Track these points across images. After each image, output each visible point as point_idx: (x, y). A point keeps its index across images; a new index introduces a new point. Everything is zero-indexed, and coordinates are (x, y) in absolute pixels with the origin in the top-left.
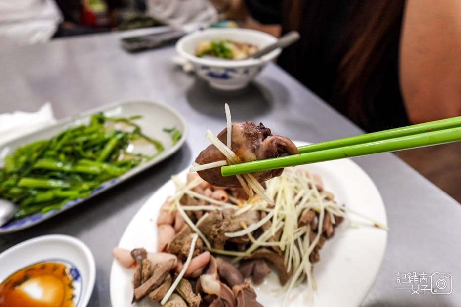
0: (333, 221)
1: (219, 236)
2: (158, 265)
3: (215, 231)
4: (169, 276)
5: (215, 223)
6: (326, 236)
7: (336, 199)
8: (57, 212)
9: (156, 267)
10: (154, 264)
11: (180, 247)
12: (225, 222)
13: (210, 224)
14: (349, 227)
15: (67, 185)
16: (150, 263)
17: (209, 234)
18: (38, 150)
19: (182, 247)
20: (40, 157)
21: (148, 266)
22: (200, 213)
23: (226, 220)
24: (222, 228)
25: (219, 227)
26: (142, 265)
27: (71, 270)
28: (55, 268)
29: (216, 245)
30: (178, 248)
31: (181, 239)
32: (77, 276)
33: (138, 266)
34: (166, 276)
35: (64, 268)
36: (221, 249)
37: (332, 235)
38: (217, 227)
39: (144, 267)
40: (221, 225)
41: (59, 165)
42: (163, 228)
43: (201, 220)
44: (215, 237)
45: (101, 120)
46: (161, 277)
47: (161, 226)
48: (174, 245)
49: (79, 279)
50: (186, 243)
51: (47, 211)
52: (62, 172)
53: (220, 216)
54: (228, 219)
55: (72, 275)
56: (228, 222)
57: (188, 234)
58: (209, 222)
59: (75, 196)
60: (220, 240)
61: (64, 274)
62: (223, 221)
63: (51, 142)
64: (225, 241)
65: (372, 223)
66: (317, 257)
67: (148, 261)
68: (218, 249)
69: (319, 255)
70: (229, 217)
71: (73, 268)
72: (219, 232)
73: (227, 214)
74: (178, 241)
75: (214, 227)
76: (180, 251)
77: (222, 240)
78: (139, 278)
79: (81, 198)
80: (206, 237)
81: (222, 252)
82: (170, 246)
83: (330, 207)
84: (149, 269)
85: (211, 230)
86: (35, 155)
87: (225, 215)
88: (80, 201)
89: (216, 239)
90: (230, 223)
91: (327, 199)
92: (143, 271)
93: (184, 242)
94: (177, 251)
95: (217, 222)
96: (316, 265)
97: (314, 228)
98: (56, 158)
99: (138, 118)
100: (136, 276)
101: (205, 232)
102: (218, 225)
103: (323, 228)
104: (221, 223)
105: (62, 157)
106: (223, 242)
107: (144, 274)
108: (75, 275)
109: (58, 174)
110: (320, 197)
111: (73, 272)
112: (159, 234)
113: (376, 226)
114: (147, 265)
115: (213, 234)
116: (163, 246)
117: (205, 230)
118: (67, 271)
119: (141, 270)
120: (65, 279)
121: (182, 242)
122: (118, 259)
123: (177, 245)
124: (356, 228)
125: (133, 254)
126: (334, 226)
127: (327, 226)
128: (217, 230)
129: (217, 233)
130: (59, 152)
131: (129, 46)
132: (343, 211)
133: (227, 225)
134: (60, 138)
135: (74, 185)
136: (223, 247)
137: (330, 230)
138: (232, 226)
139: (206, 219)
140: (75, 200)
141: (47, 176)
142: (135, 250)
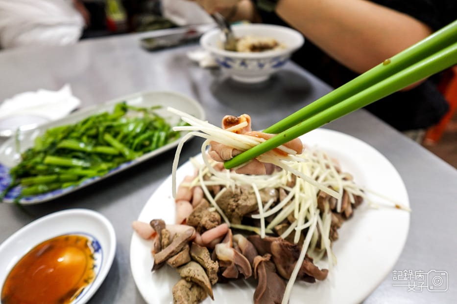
0: (353, 201)
1: (236, 210)
2: (177, 235)
3: (232, 205)
4: (187, 246)
5: (232, 197)
6: (344, 216)
7: (354, 180)
8: (76, 188)
9: (175, 236)
10: (173, 233)
11: (199, 219)
12: (243, 197)
13: (228, 198)
14: (369, 208)
15: (87, 165)
16: (169, 233)
17: (227, 208)
18: (63, 132)
19: (201, 220)
20: (65, 138)
21: (167, 236)
22: (218, 188)
23: (243, 194)
24: (240, 202)
25: (237, 201)
26: (161, 235)
27: (93, 242)
28: (78, 239)
29: (233, 220)
30: (197, 220)
31: (200, 212)
32: (98, 248)
33: (158, 236)
34: (185, 246)
35: (87, 241)
36: (238, 224)
37: (351, 215)
38: (234, 201)
39: (163, 236)
40: (238, 200)
41: (82, 146)
42: (181, 204)
43: (219, 195)
44: (233, 210)
45: (124, 109)
46: (181, 244)
47: (179, 202)
48: (193, 217)
49: (100, 251)
50: (204, 215)
51: (67, 187)
52: (84, 152)
53: (239, 191)
54: (245, 194)
55: (94, 248)
56: (246, 197)
57: (206, 208)
58: (226, 197)
59: (93, 174)
60: (238, 214)
61: (86, 246)
62: (240, 196)
63: (76, 126)
64: (242, 215)
65: (393, 204)
66: (335, 235)
67: (167, 231)
68: (235, 223)
69: (337, 234)
70: (246, 192)
71: (95, 241)
72: (237, 206)
73: (245, 190)
74: (196, 214)
75: (231, 201)
76: (199, 223)
77: (240, 214)
78: (160, 247)
79: (99, 176)
80: (224, 211)
81: (240, 226)
82: (189, 219)
83: (348, 186)
84: (169, 238)
85: (229, 204)
86: (60, 136)
87: (242, 190)
88: (97, 179)
89: (234, 213)
90: (248, 198)
91: (345, 179)
92: (163, 241)
93: (202, 215)
94: (196, 223)
95: (234, 196)
96: (335, 244)
97: (333, 207)
98: (79, 139)
99: (159, 107)
100: (156, 245)
101: (223, 207)
102: (236, 200)
103: (342, 208)
104: (239, 198)
105: (85, 139)
106: (240, 217)
107: (163, 243)
108: (96, 247)
109: (80, 154)
110: (339, 178)
111: (95, 245)
112: (177, 209)
113: (398, 207)
114: (166, 234)
115: (230, 208)
116: (182, 221)
117: (222, 204)
118: (89, 244)
119: (160, 240)
120: (87, 251)
121: (200, 214)
122: (137, 231)
123: (196, 218)
124: (376, 209)
125: (152, 224)
126: (353, 206)
127: (346, 205)
128: (234, 204)
129: (234, 207)
130: (83, 134)
131: (148, 45)
132: (362, 191)
133: (245, 200)
134: (85, 122)
135: (94, 164)
136: (240, 222)
137: (349, 210)
138: (249, 200)
139: (224, 193)
140: (93, 178)
141: (70, 155)
142: (154, 220)
